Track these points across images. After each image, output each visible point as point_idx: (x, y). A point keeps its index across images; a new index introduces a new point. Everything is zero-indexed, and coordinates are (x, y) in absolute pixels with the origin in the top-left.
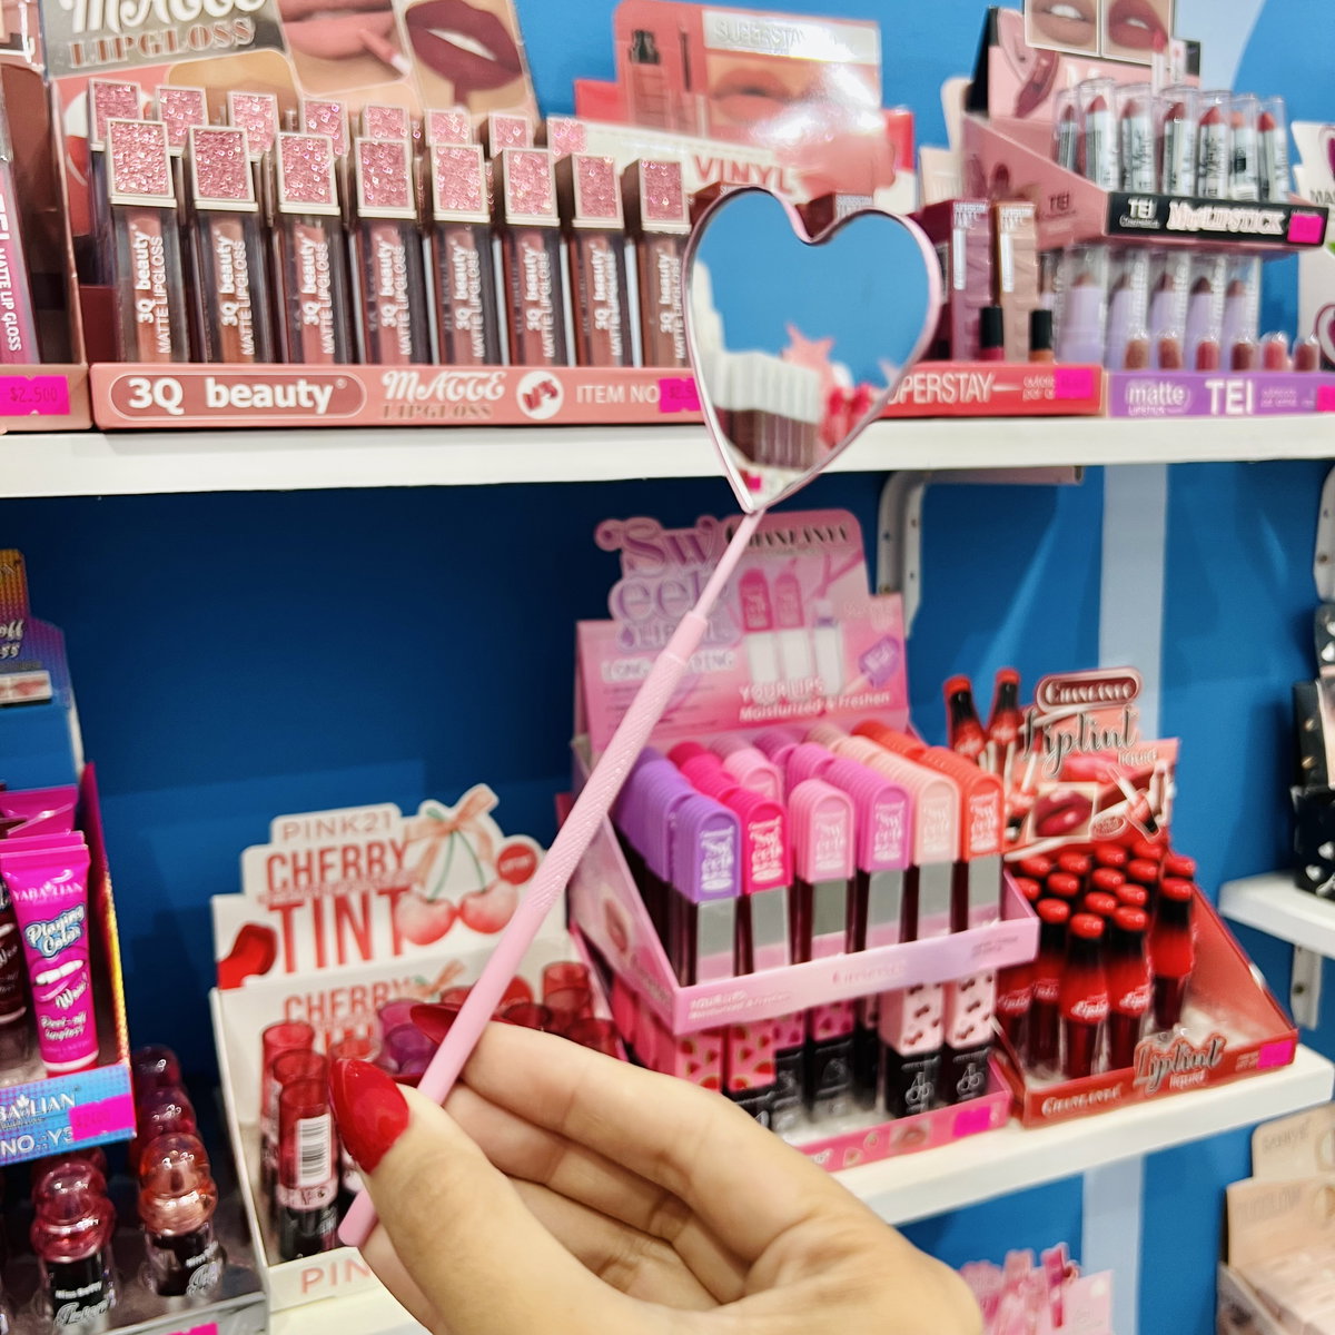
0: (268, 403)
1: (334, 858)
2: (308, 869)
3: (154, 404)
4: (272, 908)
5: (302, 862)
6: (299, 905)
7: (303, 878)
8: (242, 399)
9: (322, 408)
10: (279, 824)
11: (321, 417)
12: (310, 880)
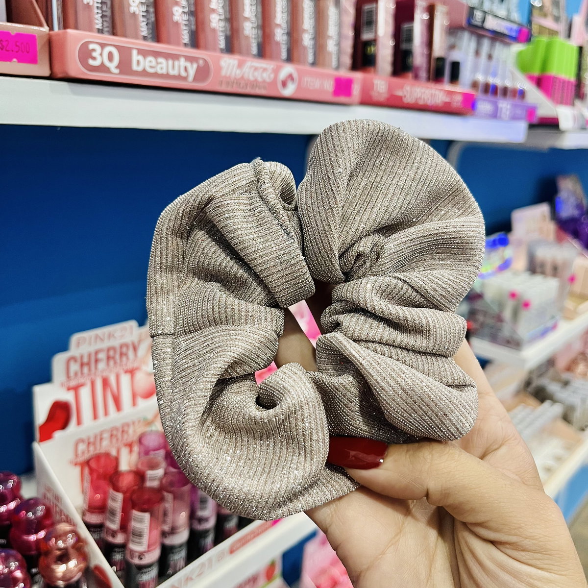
0: (164, 71)
1: (102, 356)
2: (88, 364)
3: (102, 64)
4: (69, 389)
5: (85, 360)
6: (82, 385)
7: (86, 370)
8: (151, 67)
9: (191, 78)
10: (75, 338)
11: (190, 84)
12: (90, 370)
